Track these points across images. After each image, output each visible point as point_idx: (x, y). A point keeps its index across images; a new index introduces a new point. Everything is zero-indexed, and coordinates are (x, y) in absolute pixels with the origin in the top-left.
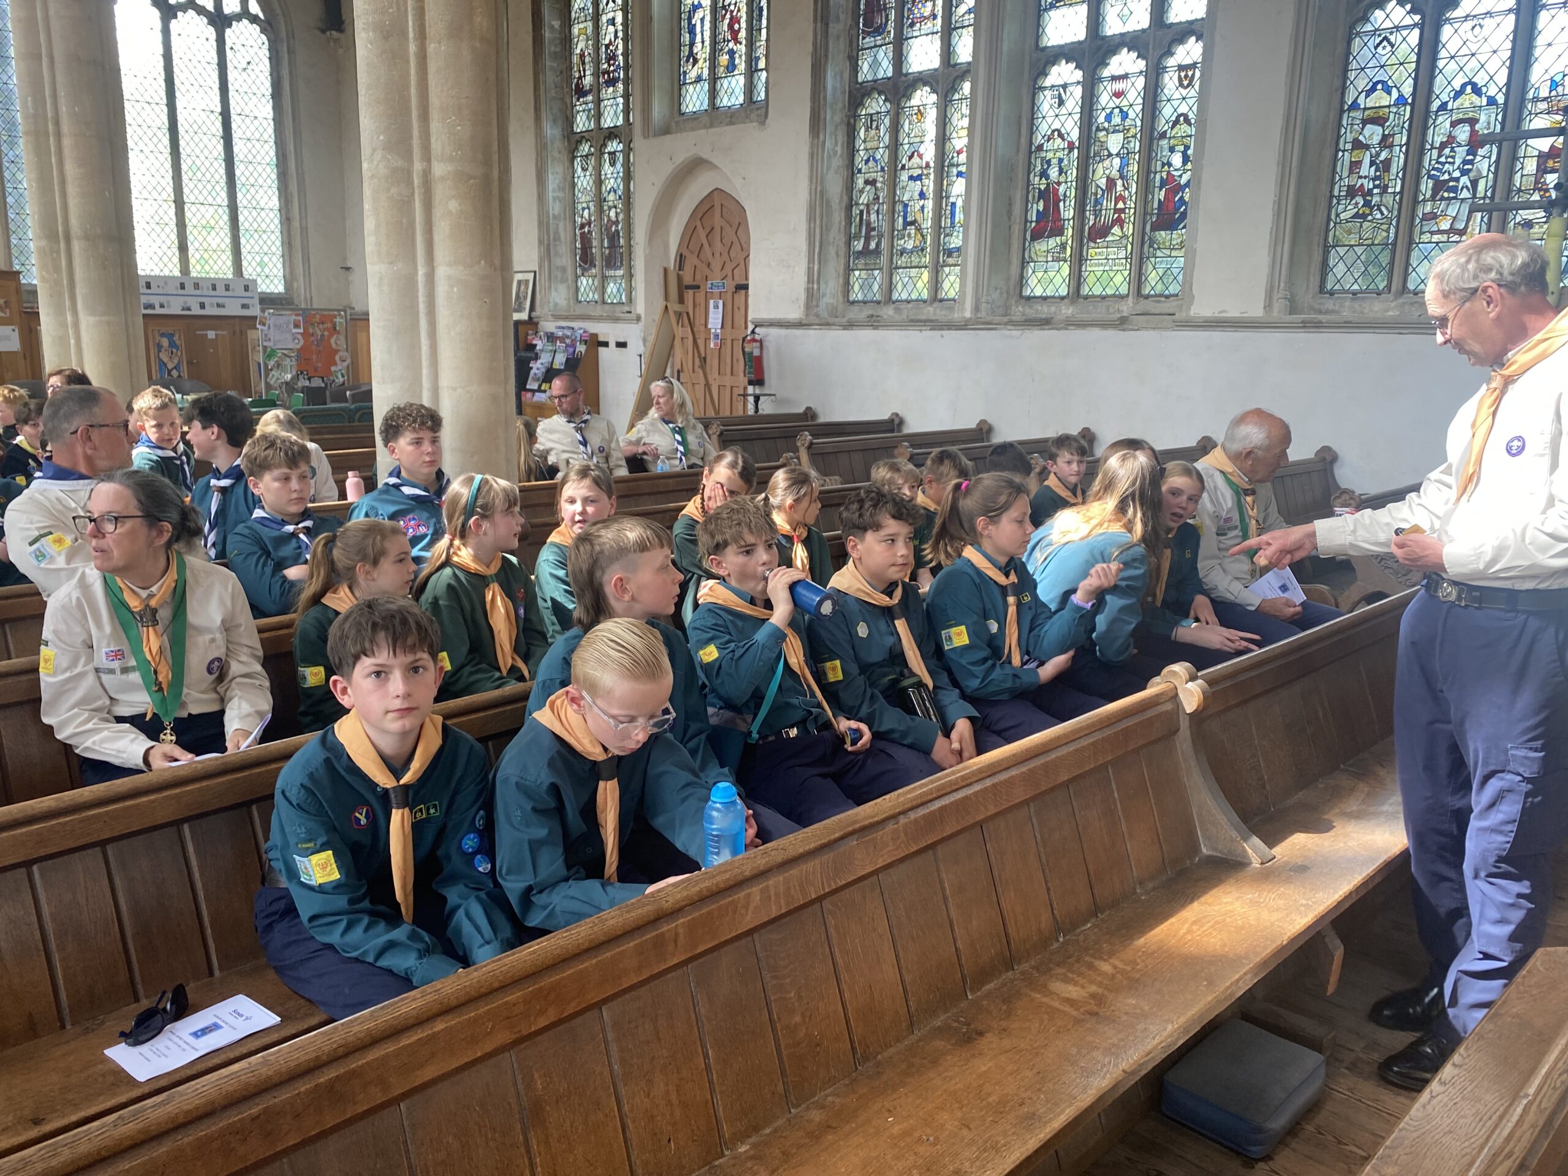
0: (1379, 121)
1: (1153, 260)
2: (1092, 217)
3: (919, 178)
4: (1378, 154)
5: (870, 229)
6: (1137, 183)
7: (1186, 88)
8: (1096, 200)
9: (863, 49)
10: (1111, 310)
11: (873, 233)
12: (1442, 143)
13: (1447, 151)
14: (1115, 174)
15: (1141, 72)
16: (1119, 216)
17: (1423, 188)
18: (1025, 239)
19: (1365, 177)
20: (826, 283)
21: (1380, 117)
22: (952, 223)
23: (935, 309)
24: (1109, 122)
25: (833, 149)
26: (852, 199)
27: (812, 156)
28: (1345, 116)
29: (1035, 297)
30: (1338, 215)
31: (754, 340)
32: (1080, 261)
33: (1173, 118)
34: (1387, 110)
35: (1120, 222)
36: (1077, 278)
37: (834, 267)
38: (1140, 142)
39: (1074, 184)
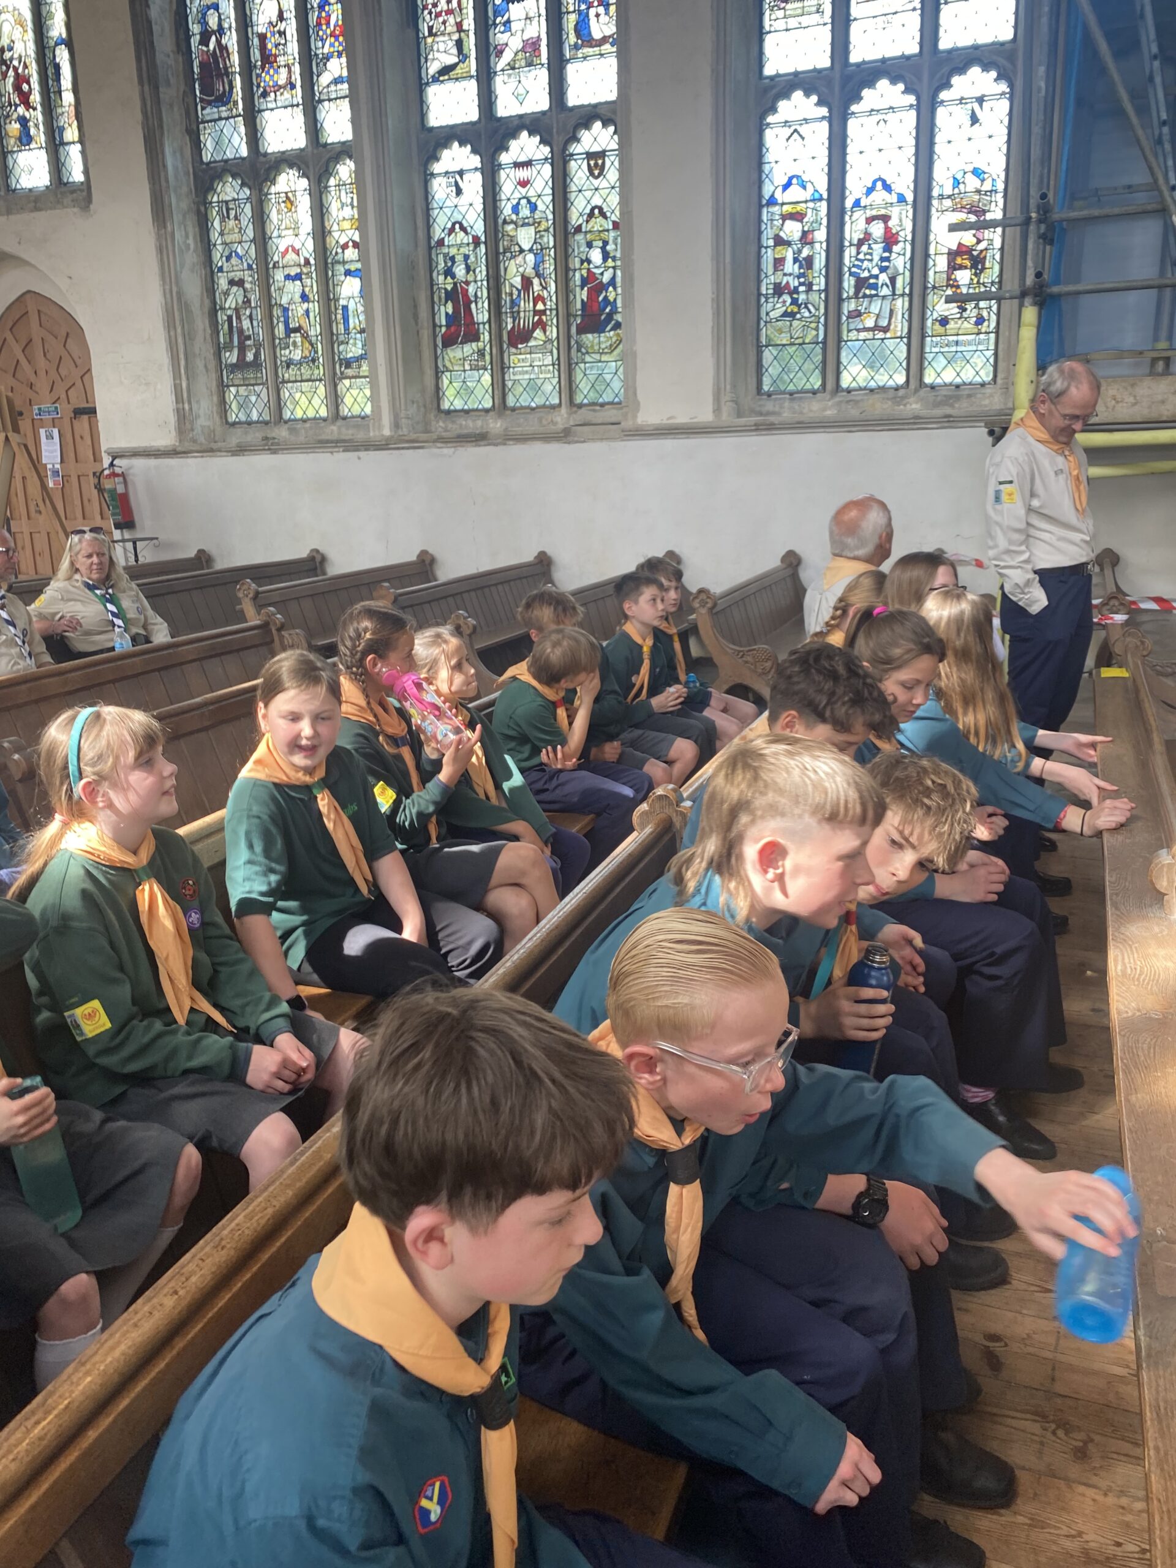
0: (798, 217)
1: (582, 365)
2: (510, 320)
3: (298, 277)
4: (800, 251)
5: (243, 337)
6: (556, 282)
7: (596, 178)
8: (512, 301)
9: (203, 122)
10: (544, 422)
11: (248, 343)
12: (859, 240)
13: (864, 248)
14: (530, 272)
15: (546, 159)
16: (540, 319)
17: (846, 285)
18: (436, 346)
19: (790, 275)
20: (198, 402)
21: (798, 213)
22: (347, 328)
23: (339, 428)
24: (517, 214)
25: (185, 242)
26: (215, 303)
27: (160, 250)
28: (765, 210)
29: (456, 411)
30: (767, 314)
31: (114, 475)
32: (503, 369)
33: (588, 211)
34: (803, 205)
35: (544, 326)
36: (500, 388)
37: (205, 383)
38: (554, 236)
39: (485, 283)
